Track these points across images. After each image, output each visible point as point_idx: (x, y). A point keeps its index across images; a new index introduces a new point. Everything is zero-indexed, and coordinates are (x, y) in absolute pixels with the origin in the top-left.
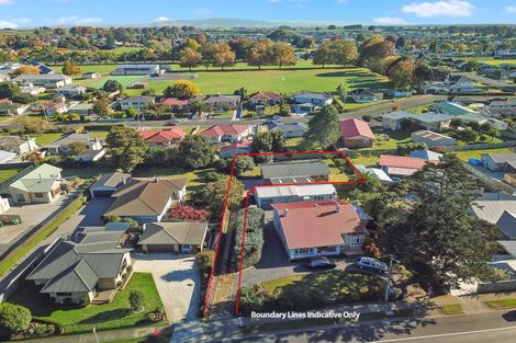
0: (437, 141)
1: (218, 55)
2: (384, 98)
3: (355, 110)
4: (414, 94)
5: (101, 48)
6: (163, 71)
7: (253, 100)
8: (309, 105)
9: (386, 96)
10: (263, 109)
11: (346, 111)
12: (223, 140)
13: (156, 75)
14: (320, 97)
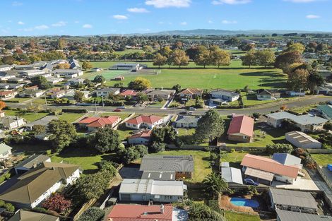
0: (304, 143)
1: (177, 58)
2: (282, 96)
3: (253, 106)
4: (307, 94)
5: (116, 50)
6: (141, 68)
7: (181, 94)
8: (219, 100)
9: (284, 95)
10: (186, 101)
11: (245, 107)
12: (141, 127)
13: (135, 71)
14: (228, 95)
